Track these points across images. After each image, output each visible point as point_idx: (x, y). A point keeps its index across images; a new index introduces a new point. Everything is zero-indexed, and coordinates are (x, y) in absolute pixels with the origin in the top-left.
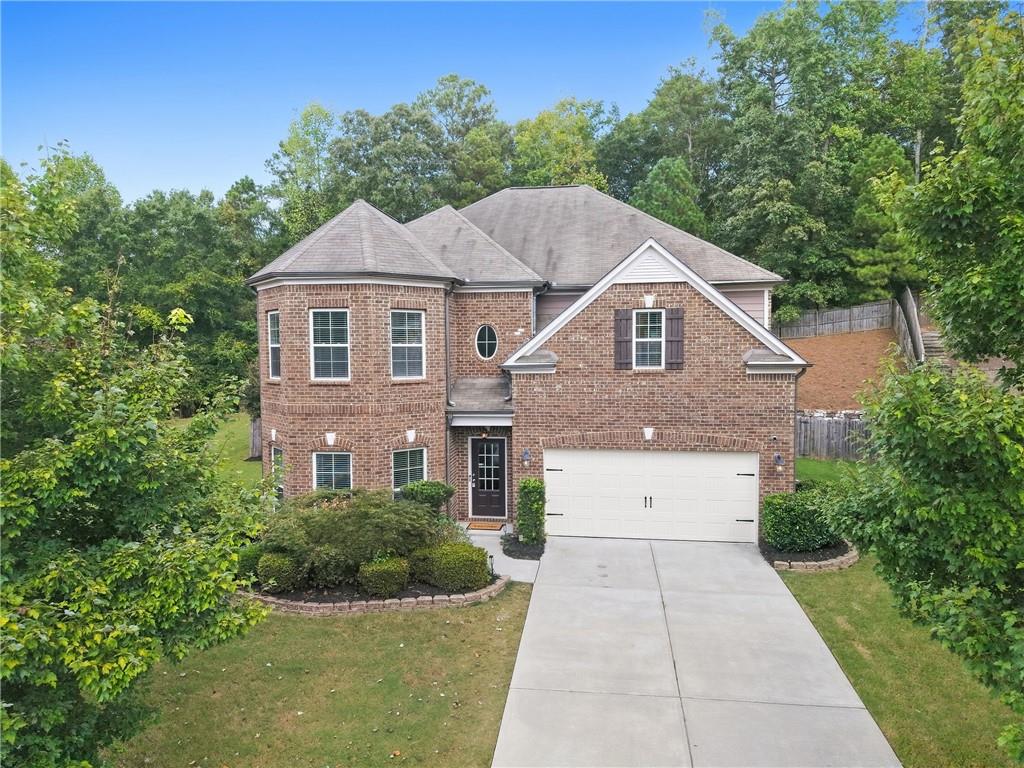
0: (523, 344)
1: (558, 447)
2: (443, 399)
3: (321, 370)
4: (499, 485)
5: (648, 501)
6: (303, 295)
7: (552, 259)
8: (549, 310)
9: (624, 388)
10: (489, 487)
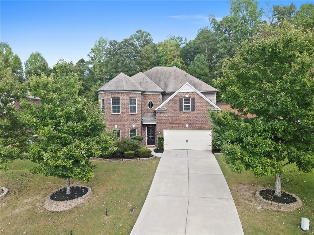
0: (159, 106)
1: (167, 129)
2: (141, 118)
3: (114, 111)
4: (153, 138)
5: (187, 141)
6: (110, 95)
7: (166, 85)
8: (165, 97)
9: (182, 116)
10: (151, 139)
